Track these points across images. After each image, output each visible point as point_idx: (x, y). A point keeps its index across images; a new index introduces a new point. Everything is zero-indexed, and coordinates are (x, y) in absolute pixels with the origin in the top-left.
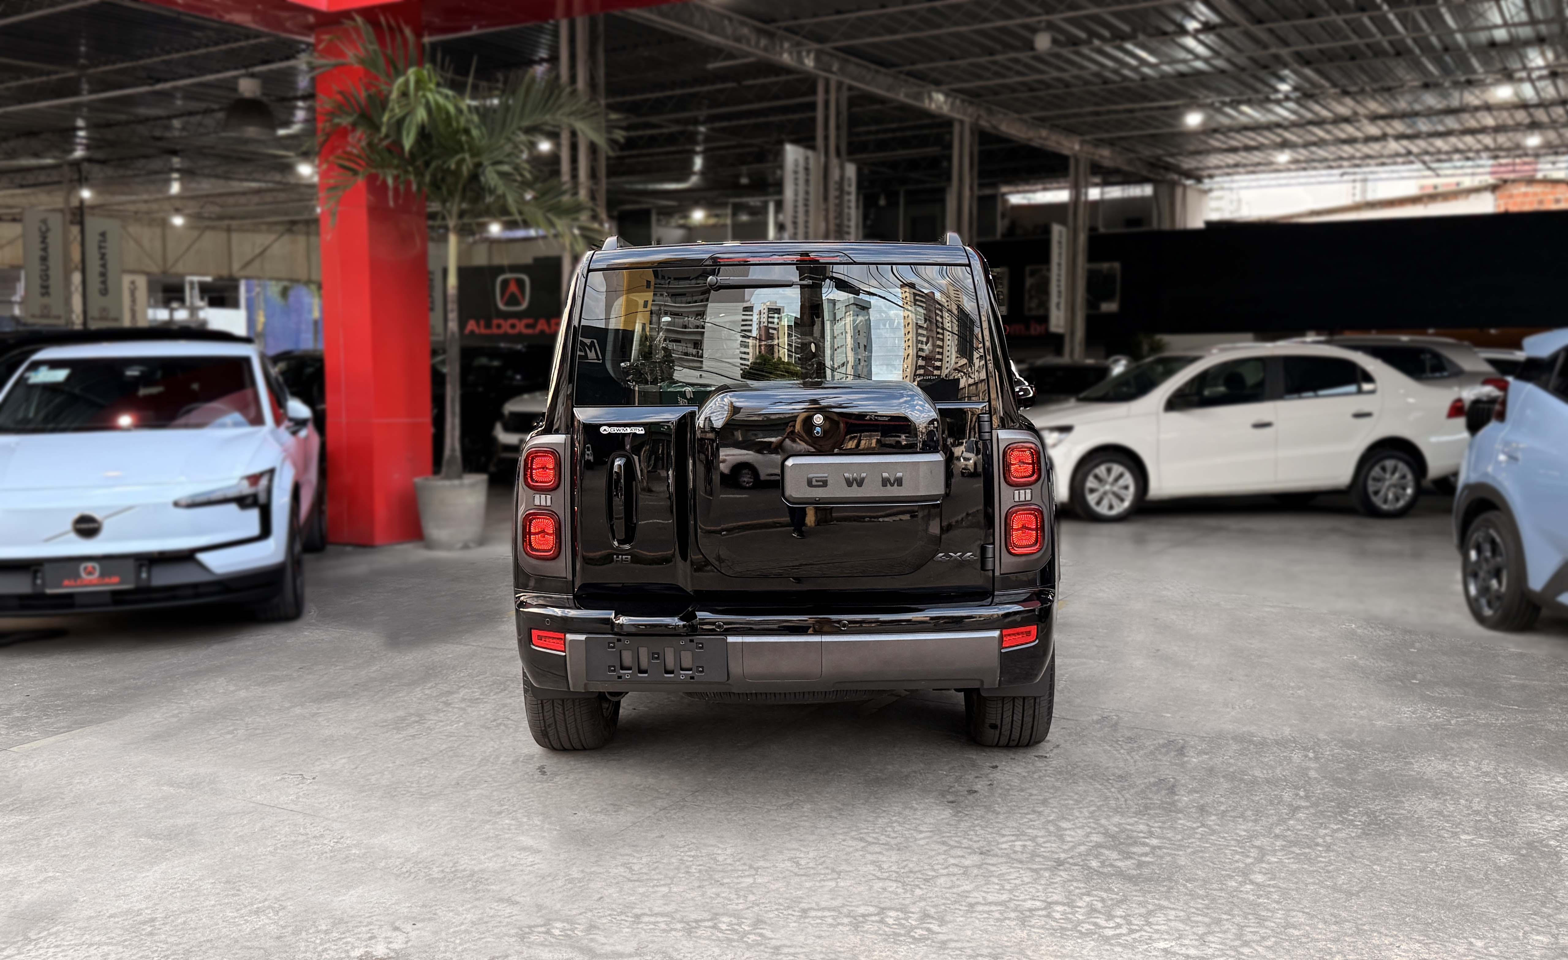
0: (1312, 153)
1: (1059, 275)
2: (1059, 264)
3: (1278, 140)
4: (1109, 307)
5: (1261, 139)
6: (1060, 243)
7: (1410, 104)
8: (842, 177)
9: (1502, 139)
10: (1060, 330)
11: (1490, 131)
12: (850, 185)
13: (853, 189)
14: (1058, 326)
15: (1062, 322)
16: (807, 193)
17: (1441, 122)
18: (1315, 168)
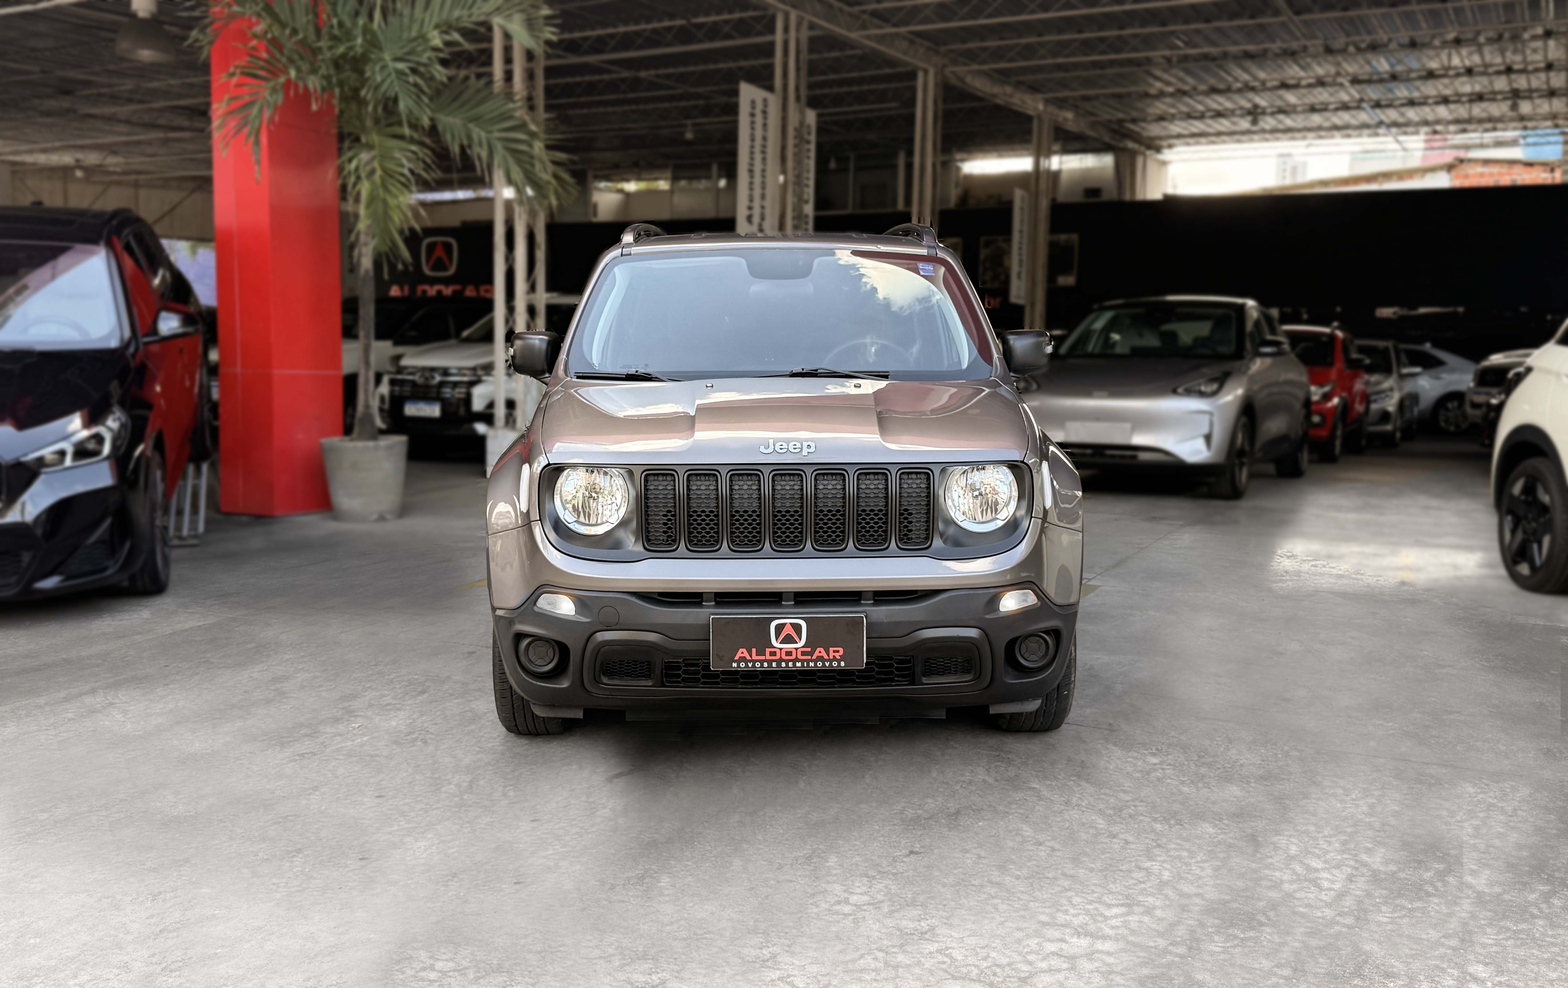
0: (1280, 122)
1: (1020, 243)
2: (1021, 232)
3: (1248, 105)
4: (1067, 280)
5: (1229, 105)
6: (1022, 209)
7: (1392, 66)
8: (802, 123)
9: (1478, 110)
10: (1021, 302)
11: (1464, 99)
12: (809, 133)
13: (813, 138)
14: (1018, 297)
15: (1022, 293)
16: (765, 139)
17: (1418, 89)
18: (1277, 139)
